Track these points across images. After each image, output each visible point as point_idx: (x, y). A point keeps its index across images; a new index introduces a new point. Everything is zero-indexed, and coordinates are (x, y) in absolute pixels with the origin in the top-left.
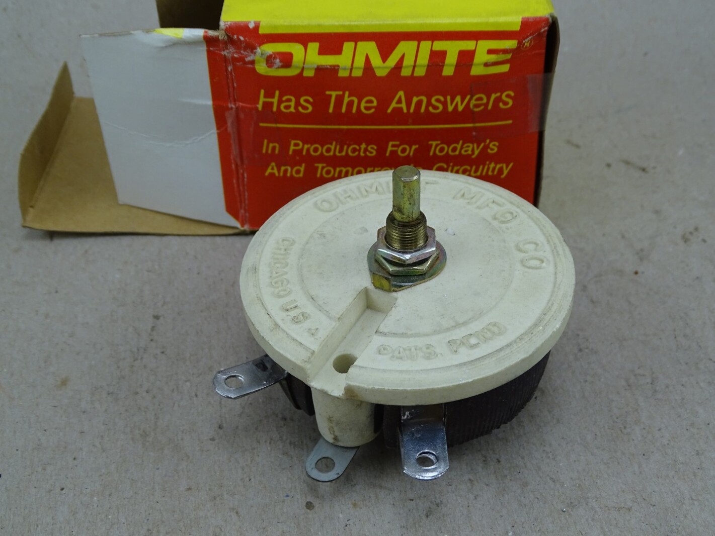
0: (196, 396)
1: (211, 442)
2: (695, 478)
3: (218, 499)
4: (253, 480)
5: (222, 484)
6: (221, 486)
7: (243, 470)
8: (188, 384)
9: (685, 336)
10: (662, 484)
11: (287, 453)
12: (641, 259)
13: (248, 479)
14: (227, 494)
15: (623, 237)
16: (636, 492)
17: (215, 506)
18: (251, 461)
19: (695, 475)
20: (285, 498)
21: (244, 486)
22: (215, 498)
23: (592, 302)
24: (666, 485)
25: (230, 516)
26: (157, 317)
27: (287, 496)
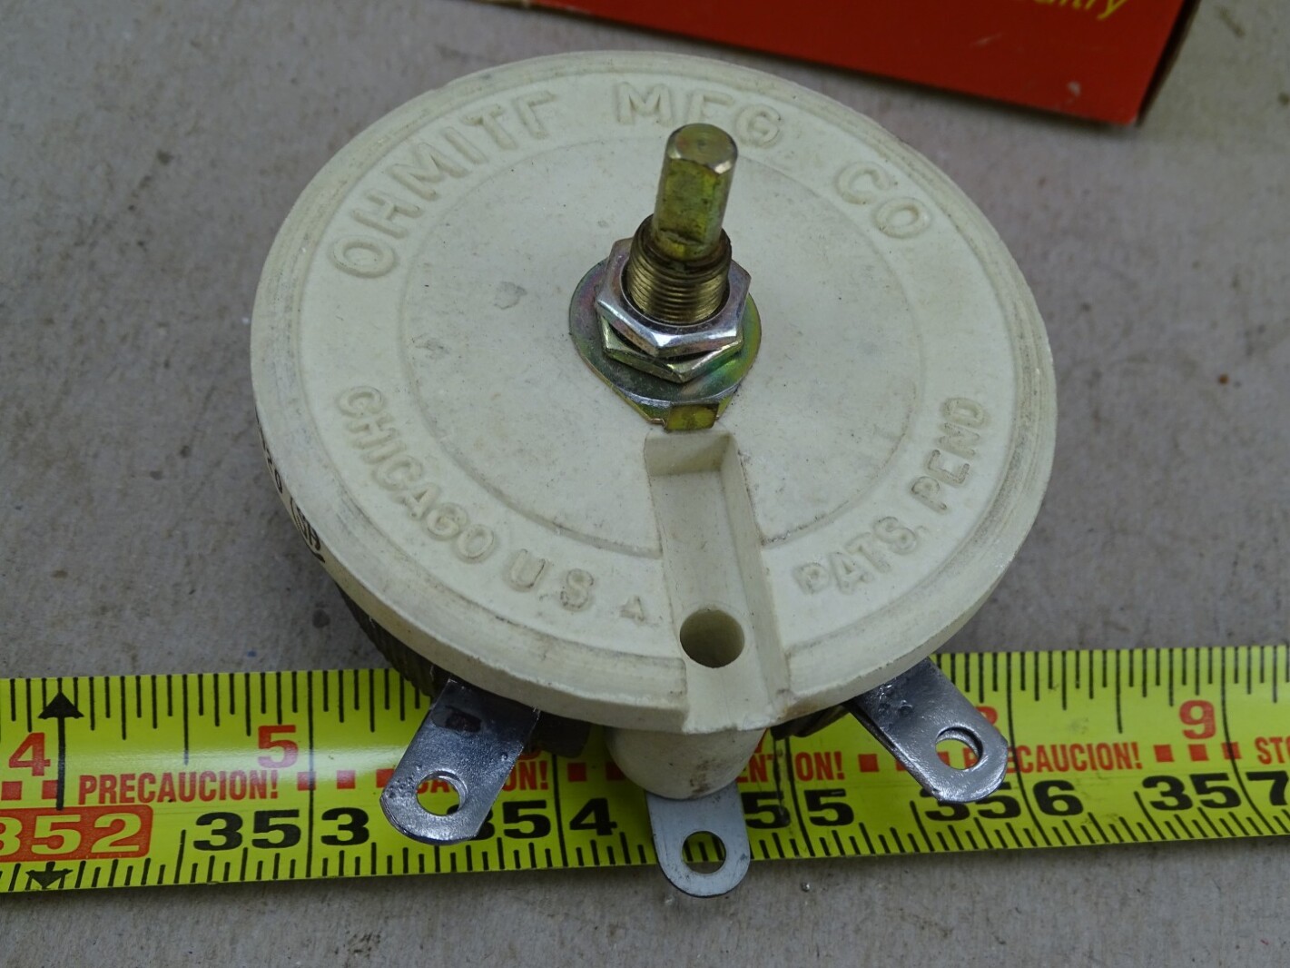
0: (167, 365)
1: (150, 479)
2: (1121, 911)
3: (109, 614)
4: (198, 593)
5: (131, 582)
6: (128, 588)
7: (188, 564)
8: (162, 332)
9: (1259, 567)
10: (1044, 900)
11: (294, 556)
12: (1250, 351)
13: (188, 589)
14: (133, 609)
15: (1235, 284)
16: (978, 898)
17: (96, 627)
18: (214, 550)
19: (1124, 901)
20: (247, 658)
21: (176, 603)
22: (104, 610)
23: (1096, 416)
24: (1052, 904)
25: (118, 661)
26: (164, 158)
27: (252, 654)
